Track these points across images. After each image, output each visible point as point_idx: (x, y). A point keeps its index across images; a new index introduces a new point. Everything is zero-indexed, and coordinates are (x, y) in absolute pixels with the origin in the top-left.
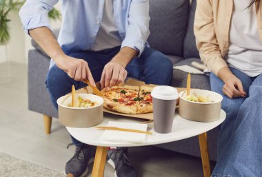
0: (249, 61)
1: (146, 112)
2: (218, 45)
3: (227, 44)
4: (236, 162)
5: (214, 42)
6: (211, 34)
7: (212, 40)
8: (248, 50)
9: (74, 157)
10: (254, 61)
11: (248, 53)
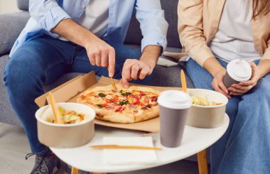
0: (235, 51)
1: (145, 119)
2: (202, 31)
3: (215, 31)
4: (244, 169)
5: (200, 26)
6: (199, 18)
7: (198, 24)
8: (236, 39)
9: (35, 170)
10: (241, 51)
11: (236, 42)
